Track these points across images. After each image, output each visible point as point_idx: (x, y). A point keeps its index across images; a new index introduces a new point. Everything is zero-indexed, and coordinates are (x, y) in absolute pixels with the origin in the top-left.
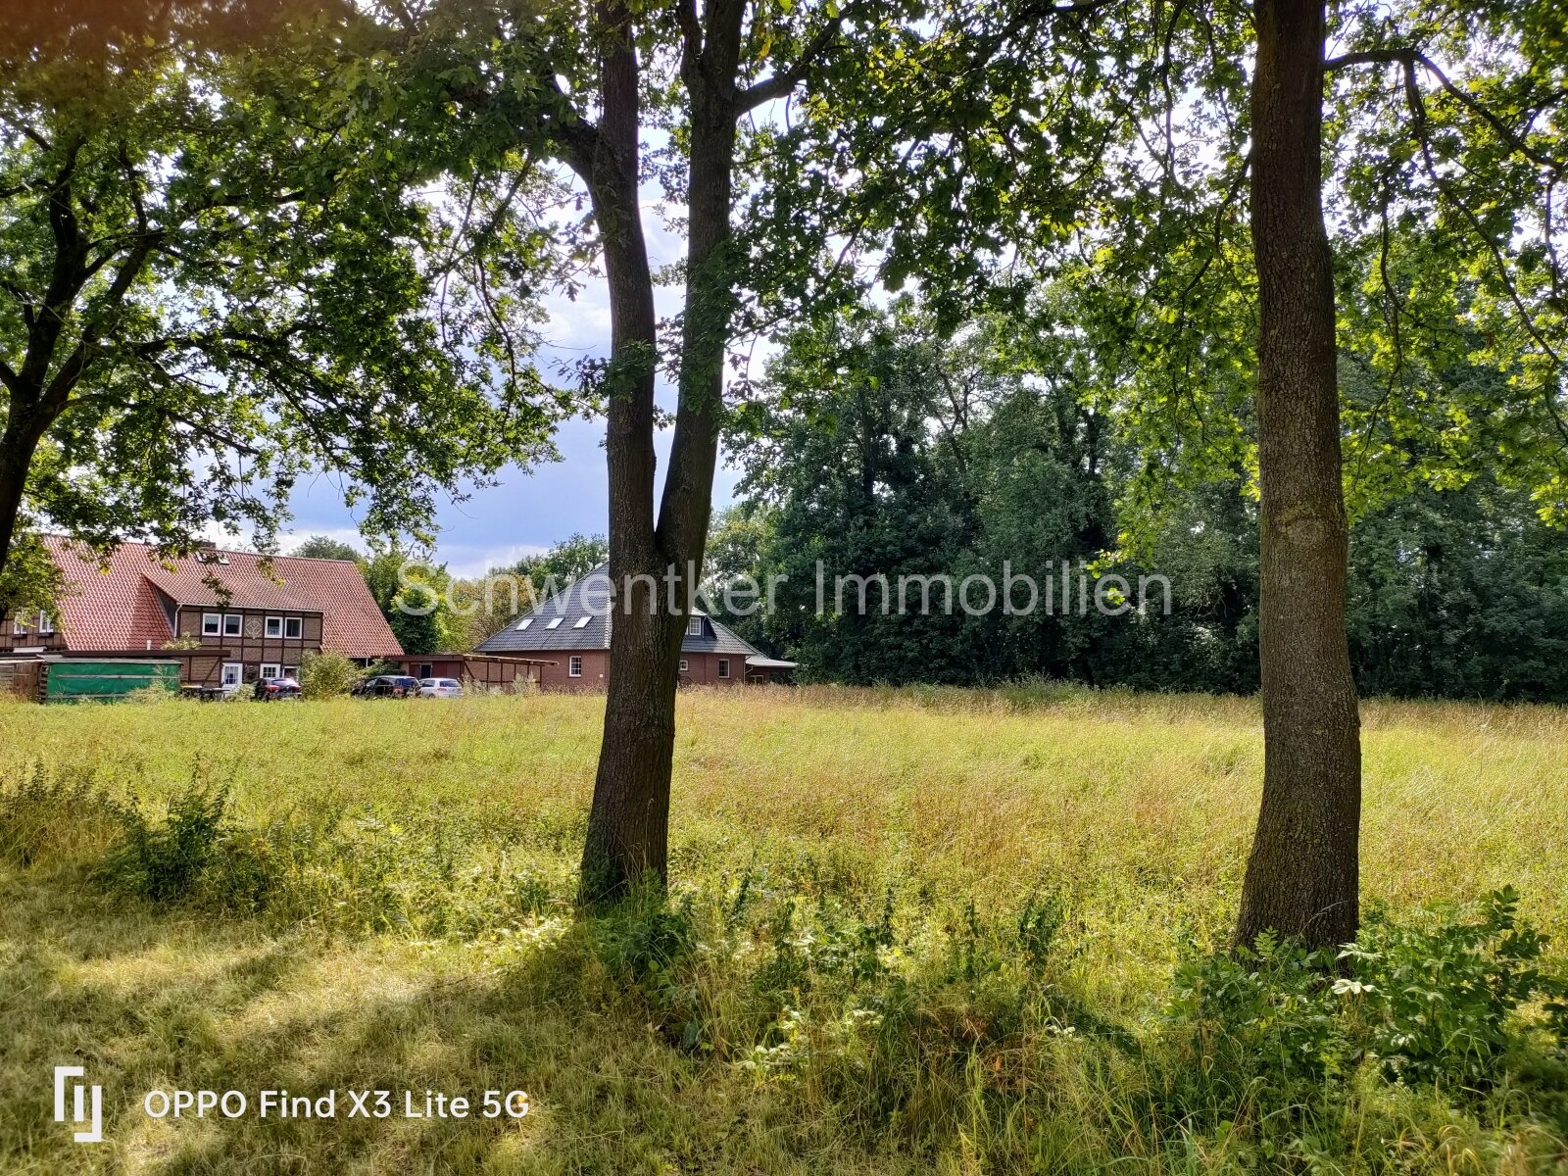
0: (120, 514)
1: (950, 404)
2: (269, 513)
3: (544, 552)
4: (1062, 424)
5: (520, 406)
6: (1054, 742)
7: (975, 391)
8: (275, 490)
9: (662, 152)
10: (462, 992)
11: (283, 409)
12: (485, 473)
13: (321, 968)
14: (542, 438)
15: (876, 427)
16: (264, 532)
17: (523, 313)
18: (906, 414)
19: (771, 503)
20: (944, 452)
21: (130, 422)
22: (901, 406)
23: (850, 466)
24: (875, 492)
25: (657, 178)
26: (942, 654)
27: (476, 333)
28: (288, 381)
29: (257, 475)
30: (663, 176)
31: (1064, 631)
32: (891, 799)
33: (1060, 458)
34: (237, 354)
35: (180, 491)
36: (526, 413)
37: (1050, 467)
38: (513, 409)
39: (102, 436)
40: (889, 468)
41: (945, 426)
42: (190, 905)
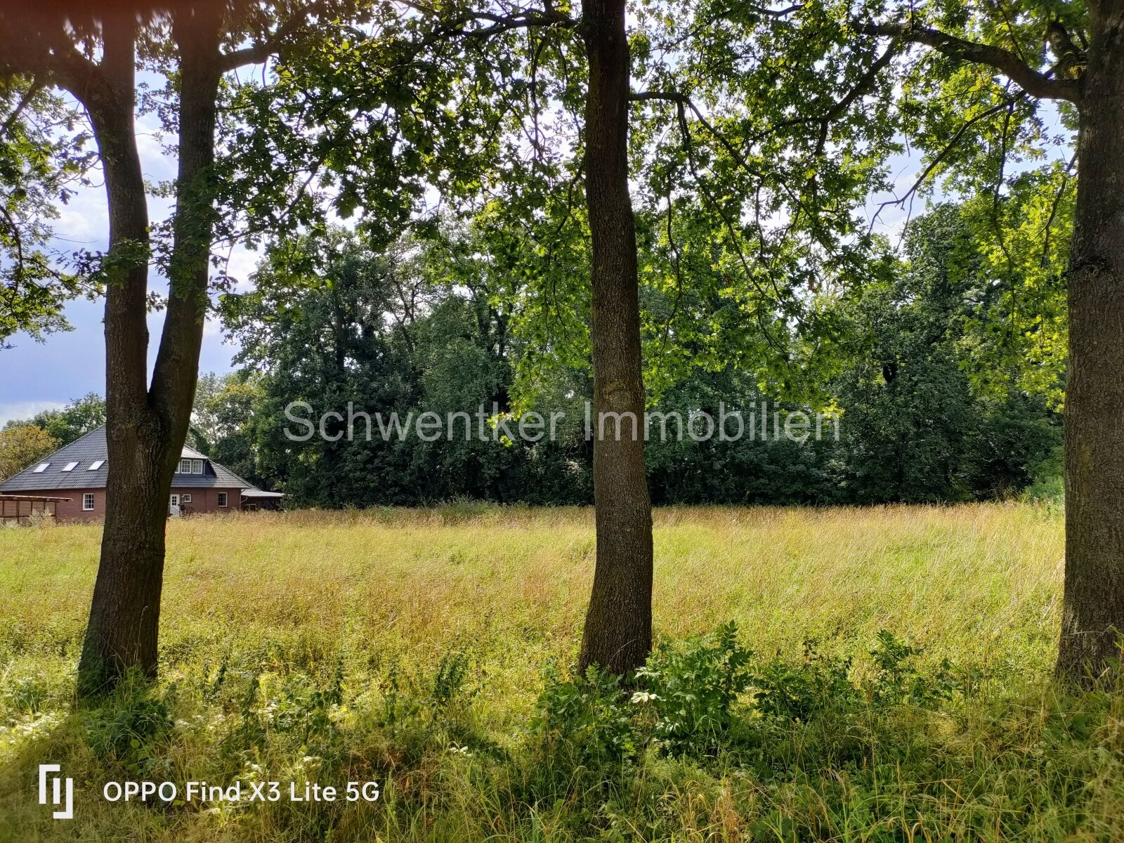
1: (401, 303)
3: (61, 407)
4: (480, 321)
5: (27, 286)
6: (473, 544)
7: (420, 295)
9: (160, 92)
14: (51, 312)
15: (346, 317)
17: (35, 208)
18: (369, 308)
19: (264, 371)
20: (397, 337)
22: (366, 302)
23: (326, 345)
24: (345, 365)
25: (156, 112)
26: (396, 484)
30: (161, 111)
31: (481, 466)
32: (352, 593)
33: (479, 344)
36: (33, 292)
37: (472, 350)
38: (21, 288)
40: (356, 348)
41: (398, 318)
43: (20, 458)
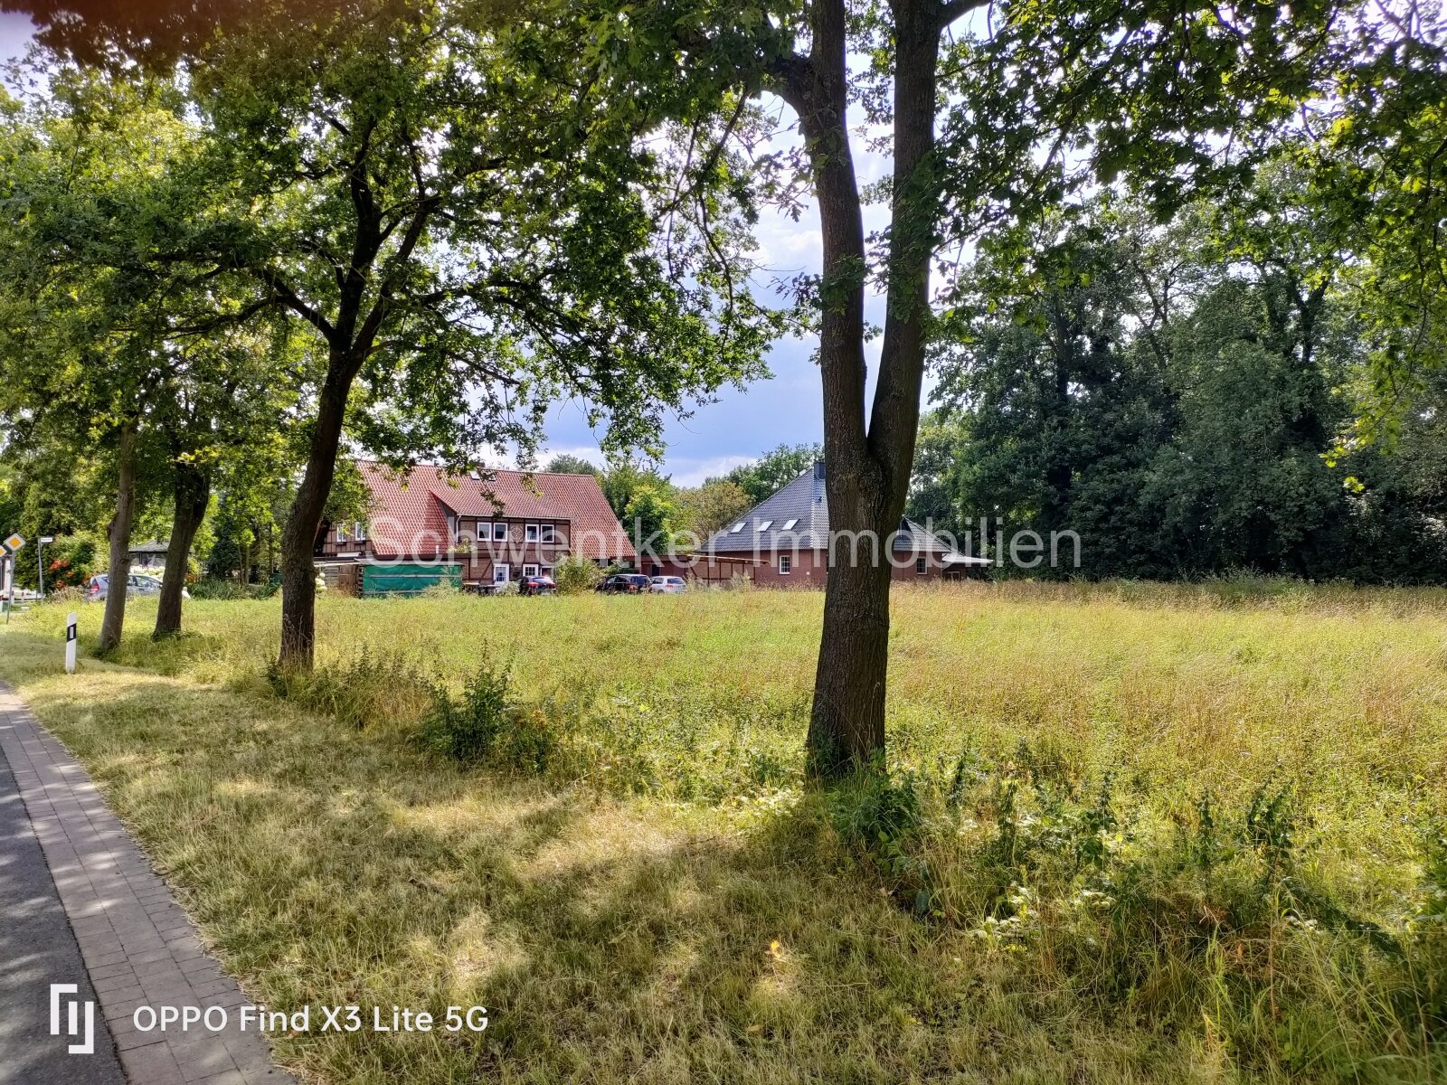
0: (414, 441)
1: (1149, 299)
2: (529, 435)
3: (753, 462)
4: (1272, 312)
5: (737, 328)
6: (1269, 637)
7: (1177, 285)
8: (532, 415)
9: (864, 75)
10: (713, 849)
11: (537, 344)
12: (707, 391)
13: (593, 822)
14: (757, 356)
15: (1068, 329)
16: (525, 451)
17: (735, 243)
18: (1101, 313)
19: (965, 408)
20: (1142, 348)
21: (420, 361)
22: (1096, 305)
23: (1042, 368)
24: (1069, 392)
25: (860, 101)
26: (1141, 550)
27: (696, 264)
28: (540, 320)
29: (518, 402)
30: (865, 98)
31: (1274, 525)
32: (1099, 690)
33: (1270, 347)
34: (501, 299)
35: (461, 419)
36: (743, 334)
37: (1259, 357)
38: (731, 331)
39: (401, 375)
40: (1083, 368)
41: (1143, 322)
42: (486, 765)
43: (718, 517)
